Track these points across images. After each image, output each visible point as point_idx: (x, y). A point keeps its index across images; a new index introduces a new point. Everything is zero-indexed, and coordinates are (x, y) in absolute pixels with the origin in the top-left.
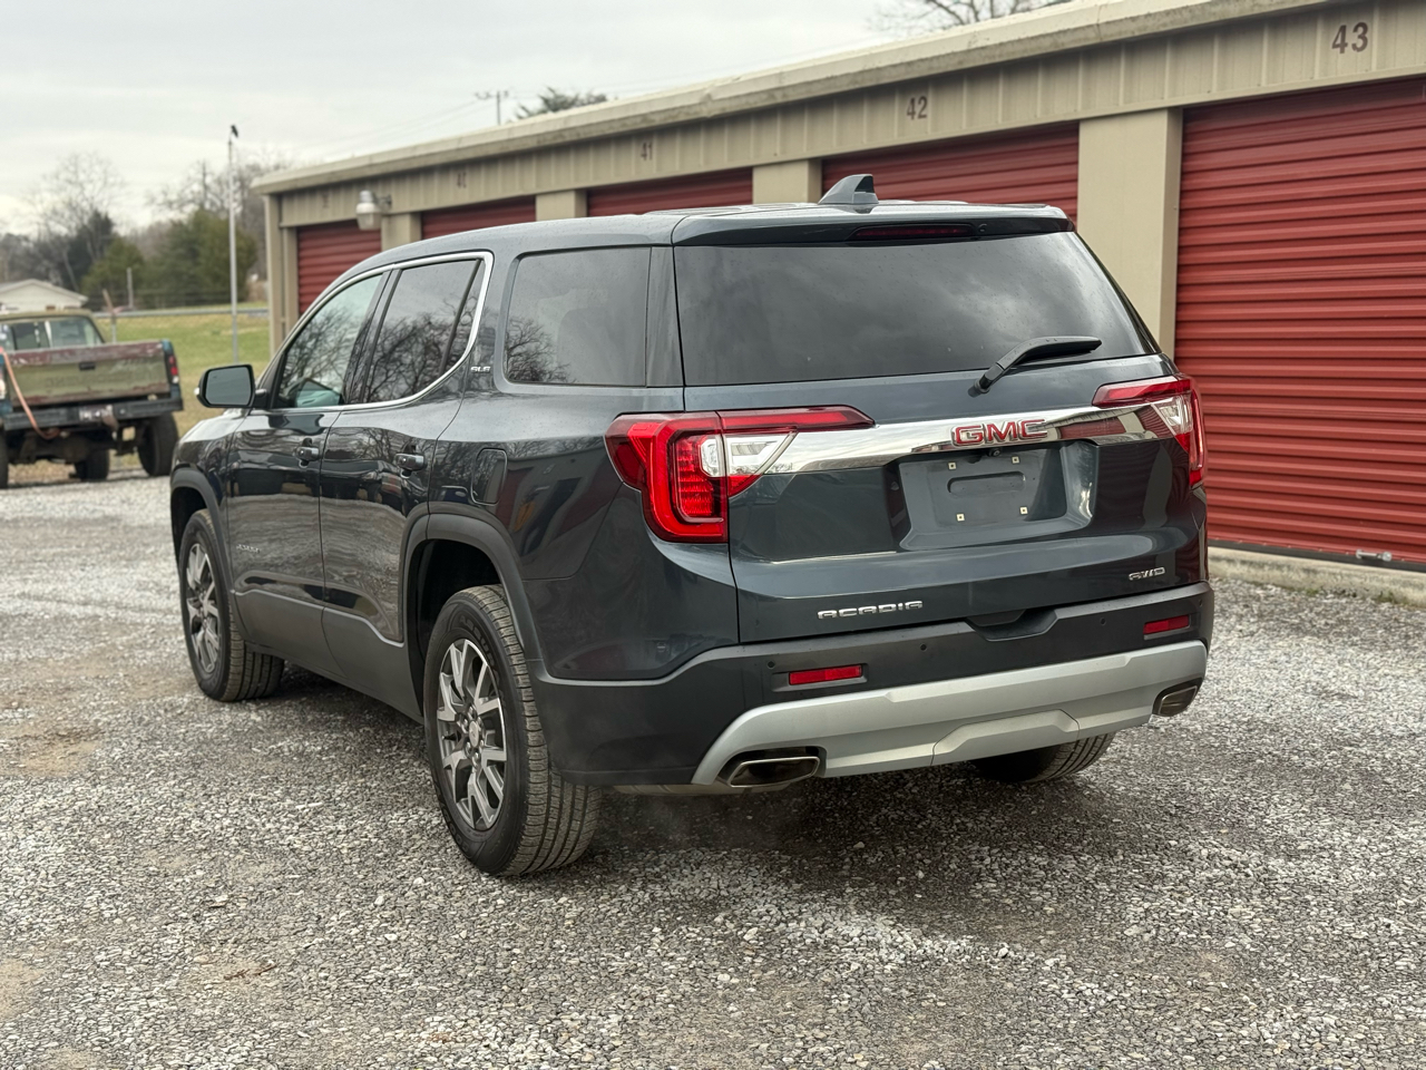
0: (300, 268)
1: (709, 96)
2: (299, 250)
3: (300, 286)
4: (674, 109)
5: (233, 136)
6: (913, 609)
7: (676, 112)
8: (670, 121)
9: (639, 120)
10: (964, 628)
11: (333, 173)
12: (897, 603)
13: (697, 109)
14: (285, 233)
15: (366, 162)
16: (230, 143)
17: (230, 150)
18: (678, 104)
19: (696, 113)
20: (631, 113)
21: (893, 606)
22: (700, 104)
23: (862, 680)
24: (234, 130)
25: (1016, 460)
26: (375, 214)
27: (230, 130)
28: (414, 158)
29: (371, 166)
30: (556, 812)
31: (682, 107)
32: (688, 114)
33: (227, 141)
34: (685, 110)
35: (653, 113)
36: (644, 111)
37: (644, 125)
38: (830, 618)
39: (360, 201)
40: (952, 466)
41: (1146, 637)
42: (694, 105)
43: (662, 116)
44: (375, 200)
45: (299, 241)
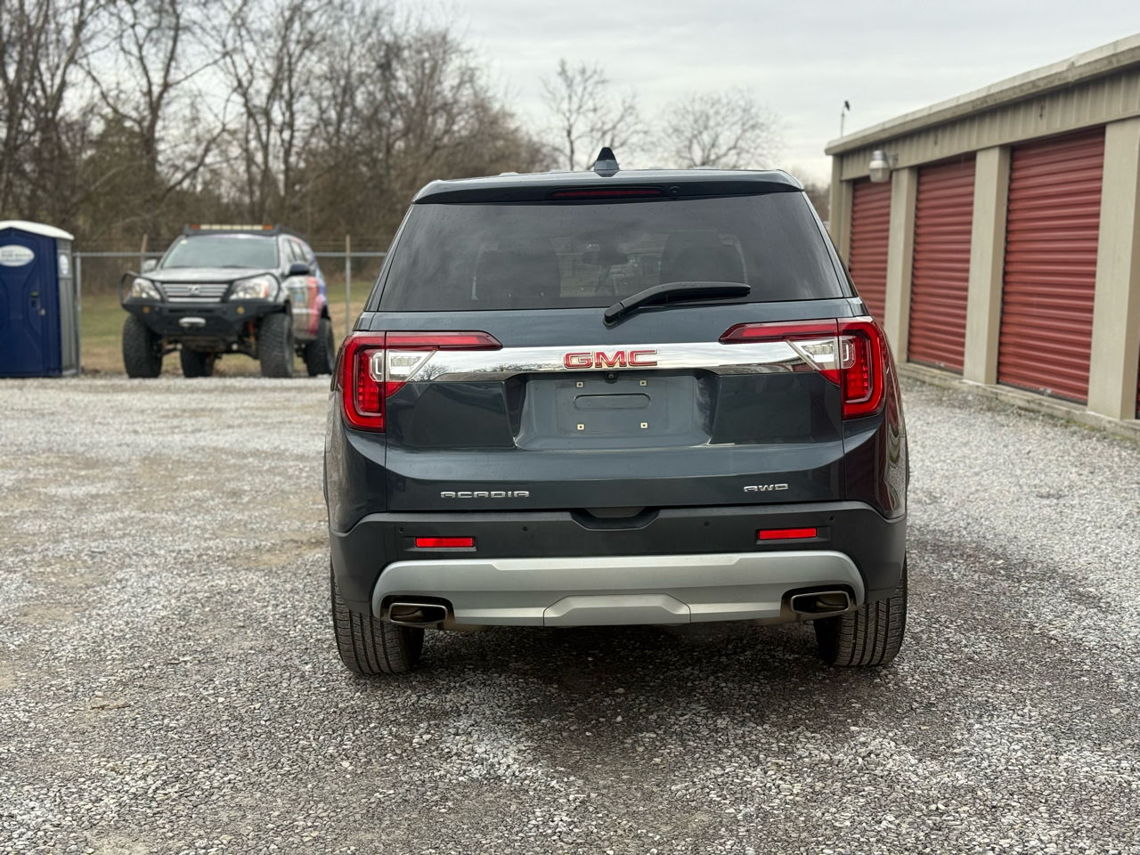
0: (853, 212)
1: (1073, 63)
2: (854, 197)
3: (853, 226)
4: (1051, 76)
5: (846, 109)
6: (522, 498)
7: (1051, 79)
8: (1049, 86)
9: (1030, 86)
10: (566, 517)
11: (864, 137)
12: (506, 491)
13: (1065, 75)
14: (844, 185)
15: (880, 128)
16: (843, 115)
17: (843, 121)
18: (1054, 71)
19: (1065, 78)
20: (1026, 81)
21: (504, 493)
22: (1067, 70)
23: (473, 549)
24: (847, 105)
25: (643, 383)
26: (883, 169)
27: (843, 104)
28: (905, 123)
29: (883, 130)
30: (359, 628)
31: (1056, 74)
32: (1060, 79)
33: (840, 113)
34: (1058, 76)
35: (1038, 79)
36: (1033, 78)
37: (1034, 90)
38: (449, 498)
39: (872, 159)
40: (580, 384)
41: (759, 542)
42: (1063, 72)
43: (1045, 81)
44: (885, 158)
45: (855, 190)
